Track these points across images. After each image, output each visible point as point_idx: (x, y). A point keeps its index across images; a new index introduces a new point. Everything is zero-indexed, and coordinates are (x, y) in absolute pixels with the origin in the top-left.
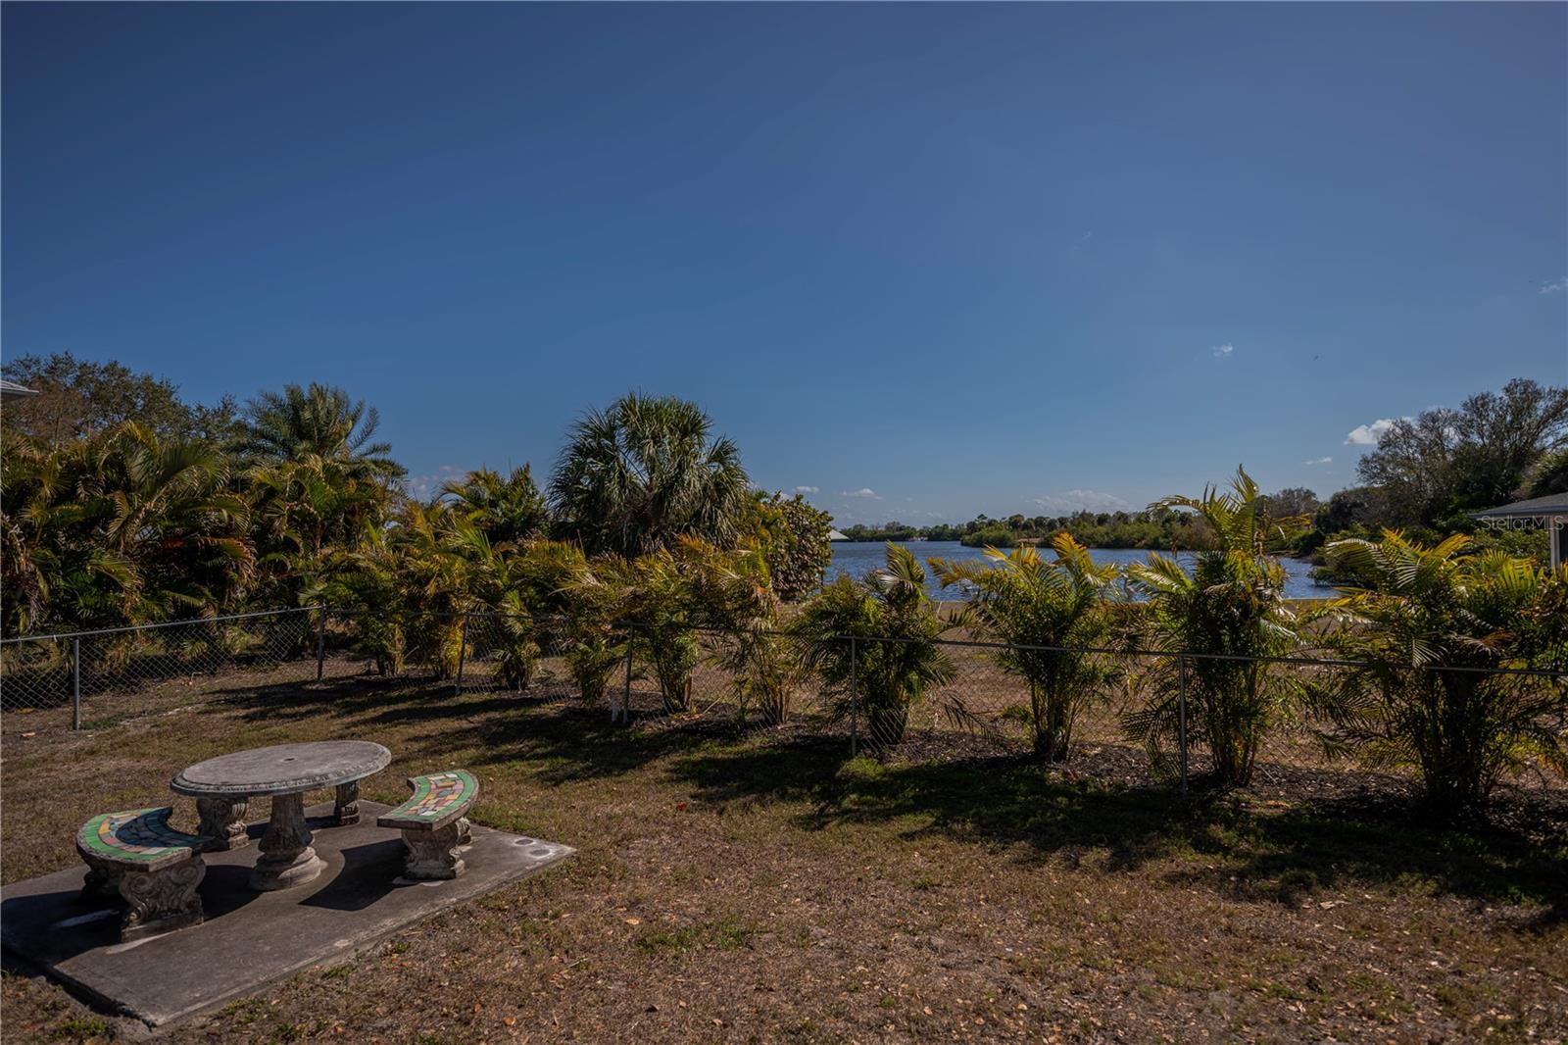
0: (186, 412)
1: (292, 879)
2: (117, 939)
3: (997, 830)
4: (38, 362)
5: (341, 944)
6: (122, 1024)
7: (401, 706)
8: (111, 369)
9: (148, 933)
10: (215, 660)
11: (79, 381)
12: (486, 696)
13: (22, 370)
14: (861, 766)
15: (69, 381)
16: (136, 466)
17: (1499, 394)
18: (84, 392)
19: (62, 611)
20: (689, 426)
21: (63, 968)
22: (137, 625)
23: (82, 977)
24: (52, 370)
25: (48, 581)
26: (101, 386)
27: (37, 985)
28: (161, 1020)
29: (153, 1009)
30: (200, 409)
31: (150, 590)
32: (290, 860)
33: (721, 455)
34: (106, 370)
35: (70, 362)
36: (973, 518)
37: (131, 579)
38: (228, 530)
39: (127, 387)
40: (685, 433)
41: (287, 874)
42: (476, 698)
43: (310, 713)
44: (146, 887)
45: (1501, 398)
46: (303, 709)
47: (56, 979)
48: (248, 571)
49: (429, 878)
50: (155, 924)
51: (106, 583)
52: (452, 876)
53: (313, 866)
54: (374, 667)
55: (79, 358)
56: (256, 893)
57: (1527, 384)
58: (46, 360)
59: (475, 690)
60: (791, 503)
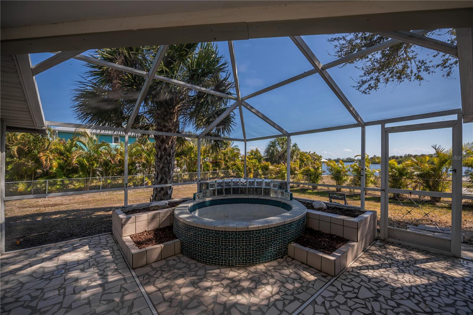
33: (295, 146)
48: (223, 165)
60: (312, 154)
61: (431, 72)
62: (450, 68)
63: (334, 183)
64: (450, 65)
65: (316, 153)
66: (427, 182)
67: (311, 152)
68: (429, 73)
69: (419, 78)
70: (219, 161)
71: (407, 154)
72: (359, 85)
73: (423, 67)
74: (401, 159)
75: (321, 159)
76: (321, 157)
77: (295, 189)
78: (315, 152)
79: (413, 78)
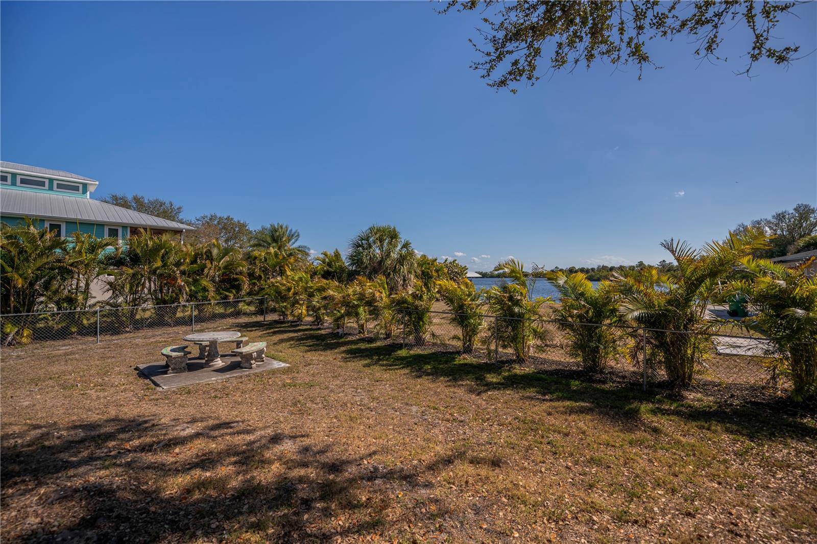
0: (251, 232)
1: (212, 365)
2: (167, 374)
3: (436, 374)
4: (207, 217)
5: (213, 379)
6: (158, 388)
7: (282, 329)
8: (228, 218)
9: (173, 373)
10: (238, 314)
11: (219, 223)
12: (309, 327)
13: (202, 220)
14: (403, 353)
15: (216, 222)
16: (215, 252)
17: (791, 211)
18: (220, 226)
19: (192, 296)
20: (394, 236)
21: (152, 378)
22: (213, 302)
23: (156, 380)
24: (211, 219)
25: (189, 288)
26: (225, 224)
27: (147, 381)
28: (165, 388)
29: (165, 385)
30: (255, 231)
31: (217, 291)
32: (212, 361)
33: (406, 245)
34: (226, 219)
35: (215, 216)
36: (553, 268)
37: (211, 288)
38: (241, 273)
39: (233, 224)
40: (392, 238)
41: (211, 364)
42: (305, 327)
43: (256, 330)
44: (173, 362)
45: (792, 213)
46: (254, 329)
47: (151, 380)
48: (246, 286)
49: (246, 368)
50: (175, 371)
51: (205, 289)
52: (251, 368)
53: (219, 363)
54: (282, 317)
55: (218, 215)
56: (203, 368)
57: (806, 206)
58: (209, 216)
59: (306, 325)
60: (451, 263)
61: (669, 31)
62: (716, 26)
63: (459, 332)
64: (716, 15)
65: (456, 262)
66: (660, 336)
67: (448, 262)
68: (665, 33)
69: (639, 55)
70: (235, 276)
71: (601, 265)
72: (488, 59)
73: (650, 14)
74: (593, 273)
75: (466, 273)
76: (465, 268)
77: (379, 344)
78: (456, 260)
79: (625, 51)
